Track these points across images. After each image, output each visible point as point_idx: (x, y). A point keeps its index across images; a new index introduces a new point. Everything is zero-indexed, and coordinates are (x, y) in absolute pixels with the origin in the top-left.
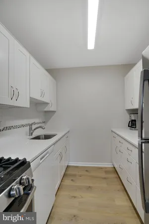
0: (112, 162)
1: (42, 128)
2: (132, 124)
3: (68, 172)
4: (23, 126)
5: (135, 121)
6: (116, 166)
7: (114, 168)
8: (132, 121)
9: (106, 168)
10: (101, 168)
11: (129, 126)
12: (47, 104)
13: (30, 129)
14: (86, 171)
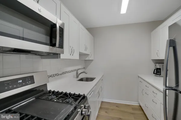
0: (138, 102)
1: (85, 73)
2: (157, 72)
3: (103, 106)
4: (72, 71)
5: (160, 69)
6: (142, 105)
7: (140, 106)
8: (157, 69)
9: (133, 105)
10: (129, 105)
11: (154, 73)
12: (88, 55)
13: (77, 73)
14: (117, 106)
